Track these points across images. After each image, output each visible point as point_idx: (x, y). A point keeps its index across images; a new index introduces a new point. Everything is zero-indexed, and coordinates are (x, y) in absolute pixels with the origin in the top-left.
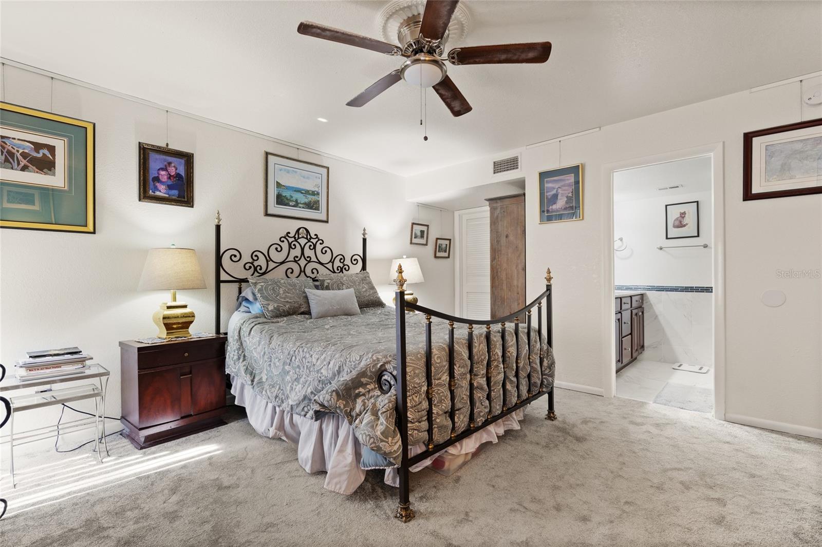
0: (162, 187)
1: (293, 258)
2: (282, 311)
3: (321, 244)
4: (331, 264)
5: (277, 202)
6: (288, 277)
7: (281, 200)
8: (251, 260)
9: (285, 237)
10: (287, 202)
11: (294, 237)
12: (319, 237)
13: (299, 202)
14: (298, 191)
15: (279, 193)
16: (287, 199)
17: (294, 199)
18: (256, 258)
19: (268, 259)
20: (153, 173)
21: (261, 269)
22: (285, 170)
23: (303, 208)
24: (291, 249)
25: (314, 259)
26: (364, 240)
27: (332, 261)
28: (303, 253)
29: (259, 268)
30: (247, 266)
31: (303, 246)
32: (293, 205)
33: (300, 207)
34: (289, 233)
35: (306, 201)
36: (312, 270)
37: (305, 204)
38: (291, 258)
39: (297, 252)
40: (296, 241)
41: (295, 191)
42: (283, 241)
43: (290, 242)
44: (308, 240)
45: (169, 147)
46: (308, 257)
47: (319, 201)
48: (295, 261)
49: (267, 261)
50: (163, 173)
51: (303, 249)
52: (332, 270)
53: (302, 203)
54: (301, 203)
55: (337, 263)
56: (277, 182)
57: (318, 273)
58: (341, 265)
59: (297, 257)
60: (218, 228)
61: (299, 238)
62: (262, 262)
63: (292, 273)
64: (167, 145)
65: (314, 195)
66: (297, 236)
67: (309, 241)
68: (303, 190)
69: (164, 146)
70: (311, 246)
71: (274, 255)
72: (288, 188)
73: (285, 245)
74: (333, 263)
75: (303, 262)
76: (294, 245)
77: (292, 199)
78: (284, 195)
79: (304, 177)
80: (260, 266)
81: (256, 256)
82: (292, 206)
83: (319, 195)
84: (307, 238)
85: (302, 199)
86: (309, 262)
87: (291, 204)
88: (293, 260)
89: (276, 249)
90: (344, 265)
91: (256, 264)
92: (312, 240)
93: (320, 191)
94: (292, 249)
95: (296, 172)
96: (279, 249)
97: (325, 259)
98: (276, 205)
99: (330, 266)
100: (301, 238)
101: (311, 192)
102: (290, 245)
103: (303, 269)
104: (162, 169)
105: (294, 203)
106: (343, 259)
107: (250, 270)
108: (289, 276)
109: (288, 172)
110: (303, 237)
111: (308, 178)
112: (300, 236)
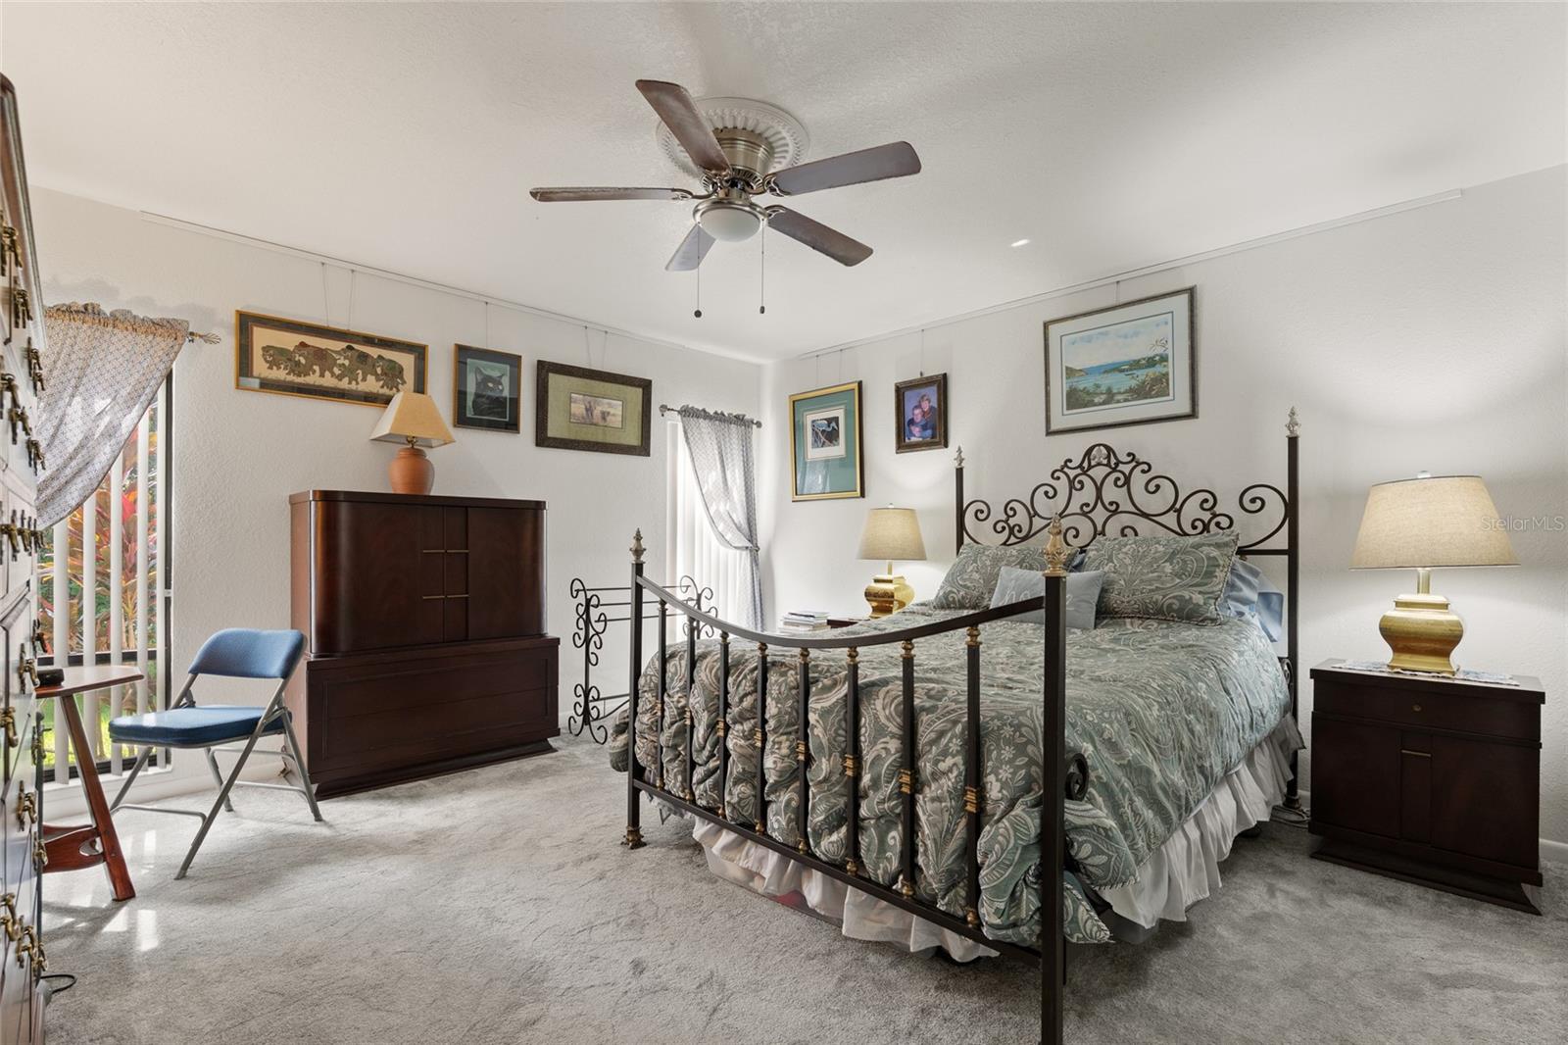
0: (916, 430)
1: (1079, 506)
2: (951, 599)
3: (1143, 472)
4: (1173, 515)
5: (1068, 405)
6: (1068, 544)
7: (1075, 400)
8: (1004, 517)
9: (1062, 470)
10: (1088, 398)
11: (1080, 466)
12: (1137, 457)
13: (1115, 391)
14: (1116, 368)
15: (1070, 388)
16: (1088, 393)
17: (1104, 389)
18: (1011, 513)
19: (1033, 514)
20: (908, 416)
21: (1020, 531)
22: (1082, 339)
23: (1126, 400)
24: (1073, 491)
25: (1126, 506)
26: (1293, 442)
27: (1176, 509)
28: (1099, 497)
29: (1017, 528)
30: (999, 527)
31: (1099, 484)
32: (1101, 401)
33: (1118, 402)
34: (1070, 461)
35: (1133, 383)
36: (1123, 530)
37: (1131, 390)
38: (1074, 507)
39: (1088, 494)
40: (1085, 473)
41: (1105, 372)
42: (1058, 478)
43: (1072, 477)
44: (1110, 467)
45: (925, 375)
46: (1111, 504)
47: (1167, 374)
48: (1085, 514)
49: (1031, 518)
50: (917, 411)
51: (1099, 490)
52: (1179, 531)
53: (1122, 391)
54: (1120, 393)
55: (1192, 510)
56: (1067, 368)
57: (1136, 534)
58: (1206, 516)
59: (1087, 505)
60: (960, 472)
61: (1090, 467)
62: (1021, 518)
63: (1076, 537)
64: (921, 374)
65: (1154, 366)
66: (1086, 465)
67: (1114, 470)
68: (1124, 363)
69: (919, 376)
70: (1118, 479)
71: (1042, 504)
72: (1086, 372)
73: (1062, 485)
74: (1179, 511)
75: (1099, 515)
76: (1081, 482)
77: (1098, 391)
78: (1081, 387)
79: (1126, 337)
80: (1020, 526)
81: (1011, 509)
82: (1100, 404)
83: (1167, 361)
84: (1108, 465)
85: (1122, 382)
86: (1115, 512)
87: (1096, 400)
88: (1079, 511)
89: (1046, 493)
90: (1215, 516)
91: (1012, 521)
92: (1121, 467)
93: (1170, 353)
94: (1076, 490)
95: (1106, 334)
96: (1051, 494)
97: (1154, 504)
98: (1066, 412)
99: (1170, 520)
100: (1095, 466)
101: (1143, 362)
102: (1071, 483)
103: (1099, 528)
104: (916, 407)
105: (1103, 397)
106: (1210, 501)
107: (1000, 535)
108: (1070, 543)
109: (1089, 340)
110: (1099, 464)
111: (1136, 334)
112: (1093, 463)
